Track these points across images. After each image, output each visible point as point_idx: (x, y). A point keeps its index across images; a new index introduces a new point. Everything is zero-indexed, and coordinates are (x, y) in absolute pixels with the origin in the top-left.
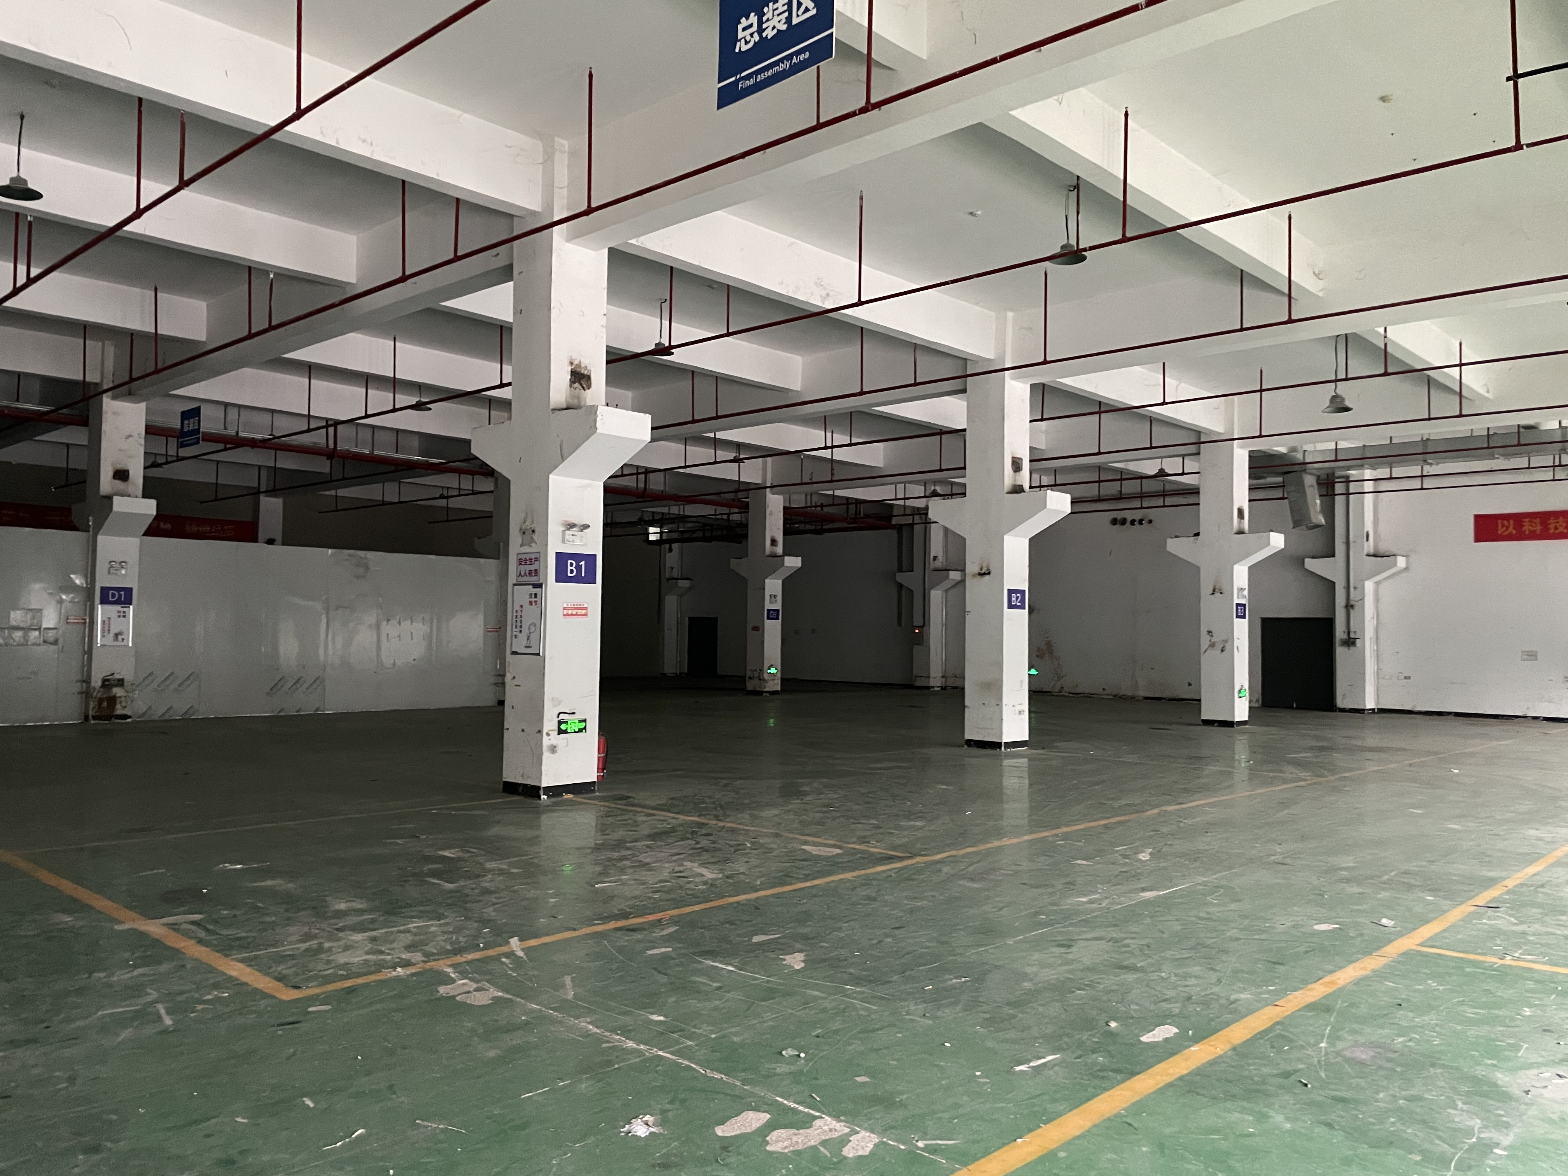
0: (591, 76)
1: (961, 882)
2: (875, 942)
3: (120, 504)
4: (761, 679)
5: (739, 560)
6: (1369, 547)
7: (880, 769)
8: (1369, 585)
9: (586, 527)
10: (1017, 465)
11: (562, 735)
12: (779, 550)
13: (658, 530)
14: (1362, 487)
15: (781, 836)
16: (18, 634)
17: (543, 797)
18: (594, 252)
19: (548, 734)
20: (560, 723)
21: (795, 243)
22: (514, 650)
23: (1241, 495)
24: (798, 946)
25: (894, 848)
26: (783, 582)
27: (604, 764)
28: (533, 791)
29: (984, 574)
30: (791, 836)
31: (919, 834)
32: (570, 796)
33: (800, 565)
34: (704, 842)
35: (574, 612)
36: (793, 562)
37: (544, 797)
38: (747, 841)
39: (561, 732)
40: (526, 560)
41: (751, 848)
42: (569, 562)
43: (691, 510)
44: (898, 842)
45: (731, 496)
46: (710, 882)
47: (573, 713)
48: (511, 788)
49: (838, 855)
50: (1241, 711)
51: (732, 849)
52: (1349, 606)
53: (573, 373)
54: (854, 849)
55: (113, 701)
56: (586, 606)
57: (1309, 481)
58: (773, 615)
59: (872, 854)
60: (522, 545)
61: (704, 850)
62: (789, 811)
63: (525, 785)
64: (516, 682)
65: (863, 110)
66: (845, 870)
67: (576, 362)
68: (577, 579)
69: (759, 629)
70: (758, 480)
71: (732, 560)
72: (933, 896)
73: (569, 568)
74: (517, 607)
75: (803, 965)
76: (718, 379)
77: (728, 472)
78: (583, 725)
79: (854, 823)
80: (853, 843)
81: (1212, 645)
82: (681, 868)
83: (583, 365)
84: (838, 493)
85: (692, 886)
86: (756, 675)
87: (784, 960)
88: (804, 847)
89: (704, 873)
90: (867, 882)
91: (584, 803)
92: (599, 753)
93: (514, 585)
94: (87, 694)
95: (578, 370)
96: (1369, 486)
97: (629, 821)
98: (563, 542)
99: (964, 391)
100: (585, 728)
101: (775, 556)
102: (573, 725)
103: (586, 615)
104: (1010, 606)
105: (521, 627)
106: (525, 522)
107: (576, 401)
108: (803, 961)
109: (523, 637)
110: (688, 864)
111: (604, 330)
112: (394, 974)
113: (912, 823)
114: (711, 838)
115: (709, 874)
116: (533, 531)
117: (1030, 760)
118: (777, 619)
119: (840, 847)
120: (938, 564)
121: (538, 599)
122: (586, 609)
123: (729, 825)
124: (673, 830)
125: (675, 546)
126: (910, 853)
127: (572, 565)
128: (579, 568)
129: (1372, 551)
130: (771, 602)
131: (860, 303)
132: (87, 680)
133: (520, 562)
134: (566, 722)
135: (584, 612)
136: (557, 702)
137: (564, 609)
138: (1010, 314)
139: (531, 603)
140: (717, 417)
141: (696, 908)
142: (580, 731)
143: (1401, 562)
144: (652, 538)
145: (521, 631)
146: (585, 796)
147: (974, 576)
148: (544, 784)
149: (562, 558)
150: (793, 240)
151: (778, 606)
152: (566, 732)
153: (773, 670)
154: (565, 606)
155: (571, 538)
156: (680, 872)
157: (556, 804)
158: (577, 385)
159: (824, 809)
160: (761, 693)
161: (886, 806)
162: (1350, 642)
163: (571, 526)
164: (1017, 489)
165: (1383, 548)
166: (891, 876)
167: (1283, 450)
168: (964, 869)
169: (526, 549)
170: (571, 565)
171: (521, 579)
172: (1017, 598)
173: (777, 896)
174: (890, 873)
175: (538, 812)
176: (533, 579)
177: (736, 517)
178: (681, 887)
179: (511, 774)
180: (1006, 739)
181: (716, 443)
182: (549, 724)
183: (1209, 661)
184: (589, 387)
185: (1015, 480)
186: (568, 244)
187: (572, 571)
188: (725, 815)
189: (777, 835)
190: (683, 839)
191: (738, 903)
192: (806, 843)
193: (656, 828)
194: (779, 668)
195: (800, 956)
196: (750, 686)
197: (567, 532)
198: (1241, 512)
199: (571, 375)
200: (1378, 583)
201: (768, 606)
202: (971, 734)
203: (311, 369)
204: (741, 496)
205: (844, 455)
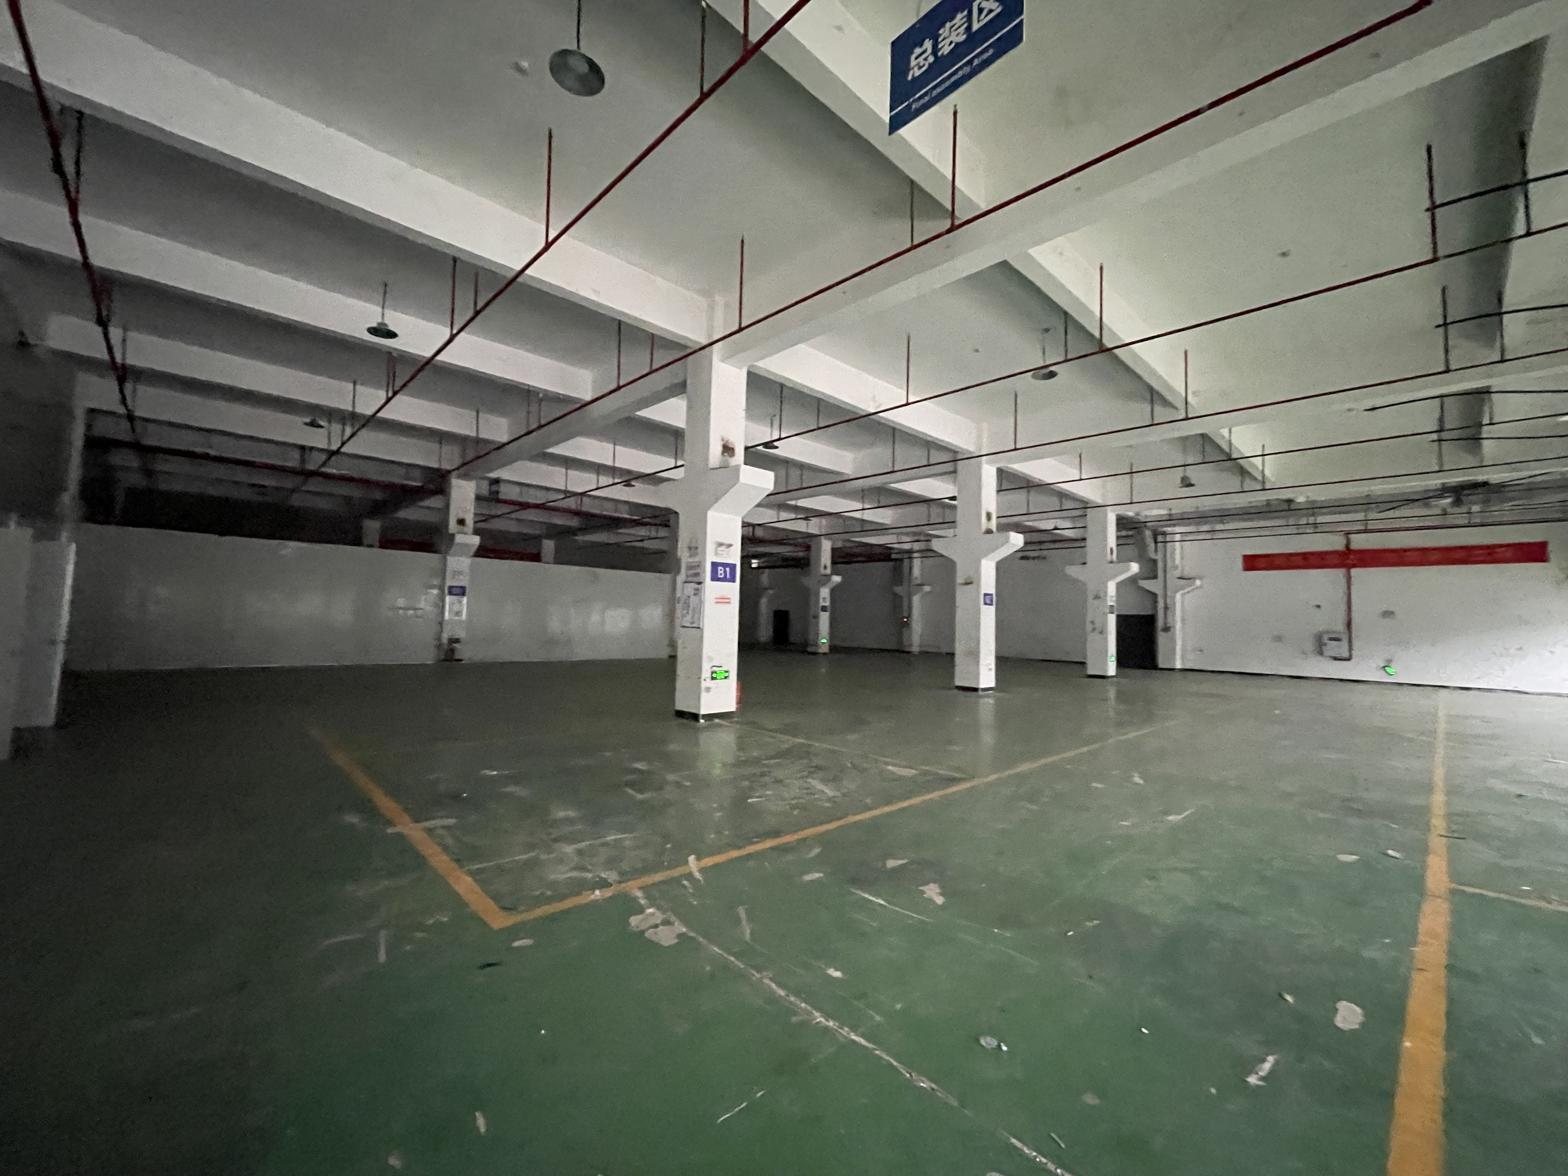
0: (742, 241)
1: (1021, 804)
3: (459, 539)
4: (816, 644)
5: (805, 577)
6: (1178, 573)
8: (1178, 596)
9: (730, 546)
10: (989, 516)
11: (714, 681)
12: (828, 571)
13: (757, 561)
14: (1173, 538)
15: (869, 757)
16: (401, 612)
18: (738, 372)
19: (705, 680)
20: (712, 673)
22: (682, 625)
23: (1112, 541)
24: (928, 874)
25: (953, 770)
26: (831, 590)
27: (740, 701)
28: (695, 717)
29: (969, 583)
30: (876, 757)
31: (964, 758)
32: (718, 720)
33: (840, 581)
34: (816, 761)
35: (723, 601)
36: (837, 579)
37: (702, 721)
38: (845, 761)
39: (713, 678)
40: (691, 567)
41: (852, 769)
42: (719, 568)
44: (954, 765)
45: (800, 541)
46: (833, 799)
47: (721, 667)
48: (681, 714)
49: (917, 775)
50: (1111, 669)
51: (839, 769)
52: (1166, 608)
53: (724, 446)
54: (926, 770)
55: (452, 651)
56: (730, 597)
57: (1148, 533)
58: (824, 609)
59: (941, 775)
60: (688, 558)
61: (818, 768)
62: (866, 736)
63: (690, 713)
64: (684, 645)
65: (949, 231)
66: (928, 790)
67: (726, 439)
68: (724, 579)
69: (816, 617)
70: (817, 532)
71: (801, 578)
73: (719, 572)
74: (684, 597)
75: (942, 898)
76: (802, 465)
77: (801, 526)
78: (726, 674)
79: (915, 747)
80: (922, 765)
81: (1094, 629)
82: (807, 785)
83: (731, 441)
85: (820, 803)
86: (814, 643)
87: (924, 892)
88: (889, 768)
89: (826, 791)
90: (949, 802)
91: (726, 726)
92: (737, 692)
93: (683, 583)
94: (439, 646)
95: (727, 444)
96: (1178, 537)
97: (762, 743)
98: (716, 555)
99: (955, 472)
100: (728, 676)
101: (826, 575)
102: (721, 674)
103: (730, 603)
104: (984, 604)
105: (688, 610)
106: (692, 542)
107: (725, 464)
108: (940, 894)
109: (689, 616)
110: (811, 781)
112: (592, 897)
115: (830, 792)
116: (697, 548)
117: (996, 699)
118: (827, 611)
119: (914, 768)
120: (918, 582)
121: (699, 592)
122: (730, 599)
123: (829, 746)
124: (791, 750)
125: (767, 571)
128: (725, 572)
129: (1179, 575)
130: (823, 602)
132: (439, 638)
133: (688, 568)
134: (716, 672)
135: (728, 601)
136: (711, 659)
137: (715, 598)
138: (986, 425)
139: (694, 595)
141: (831, 826)
142: (726, 678)
143: (1198, 582)
144: (754, 566)
145: (688, 613)
146: (729, 720)
147: (961, 585)
148: (703, 711)
149: (715, 565)
151: (827, 604)
152: (716, 679)
154: (716, 596)
155: (721, 553)
156: (807, 789)
157: (708, 727)
158: (726, 454)
159: (889, 735)
160: (817, 653)
161: (929, 733)
162: (1167, 629)
163: (721, 545)
164: (989, 532)
165: (1186, 574)
166: (964, 796)
167: (1131, 514)
169: (691, 560)
170: (721, 571)
171: (688, 579)
172: (989, 598)
173: (888, 816)
174: (961, 794)
175: (698, 730)
176: (696, 579)
177: (801, 554)
178: (812, 805)
179: (680, 706)
180: (982, 686)
181: (796, 509)
182: (706, 673)
183: (1093, 639)
184: (734, 456)
185: (988, 526)
186: (722, 363)
187: (721, 574)
188: (822, 738)
189: (866, 757)
190: (800, 758)
191: (861, 821)
192: (887, 764)
193: (779, 748)
194: (828, 639)
195: (935, 888)
196: (810, 649)
197: (719, 549)
198: (1112, 550)
199: (723, 448)
200: (1183, 595)
202: (958, 682)
203: (569, 463)
204: (807, 540)
205: (868, 516)
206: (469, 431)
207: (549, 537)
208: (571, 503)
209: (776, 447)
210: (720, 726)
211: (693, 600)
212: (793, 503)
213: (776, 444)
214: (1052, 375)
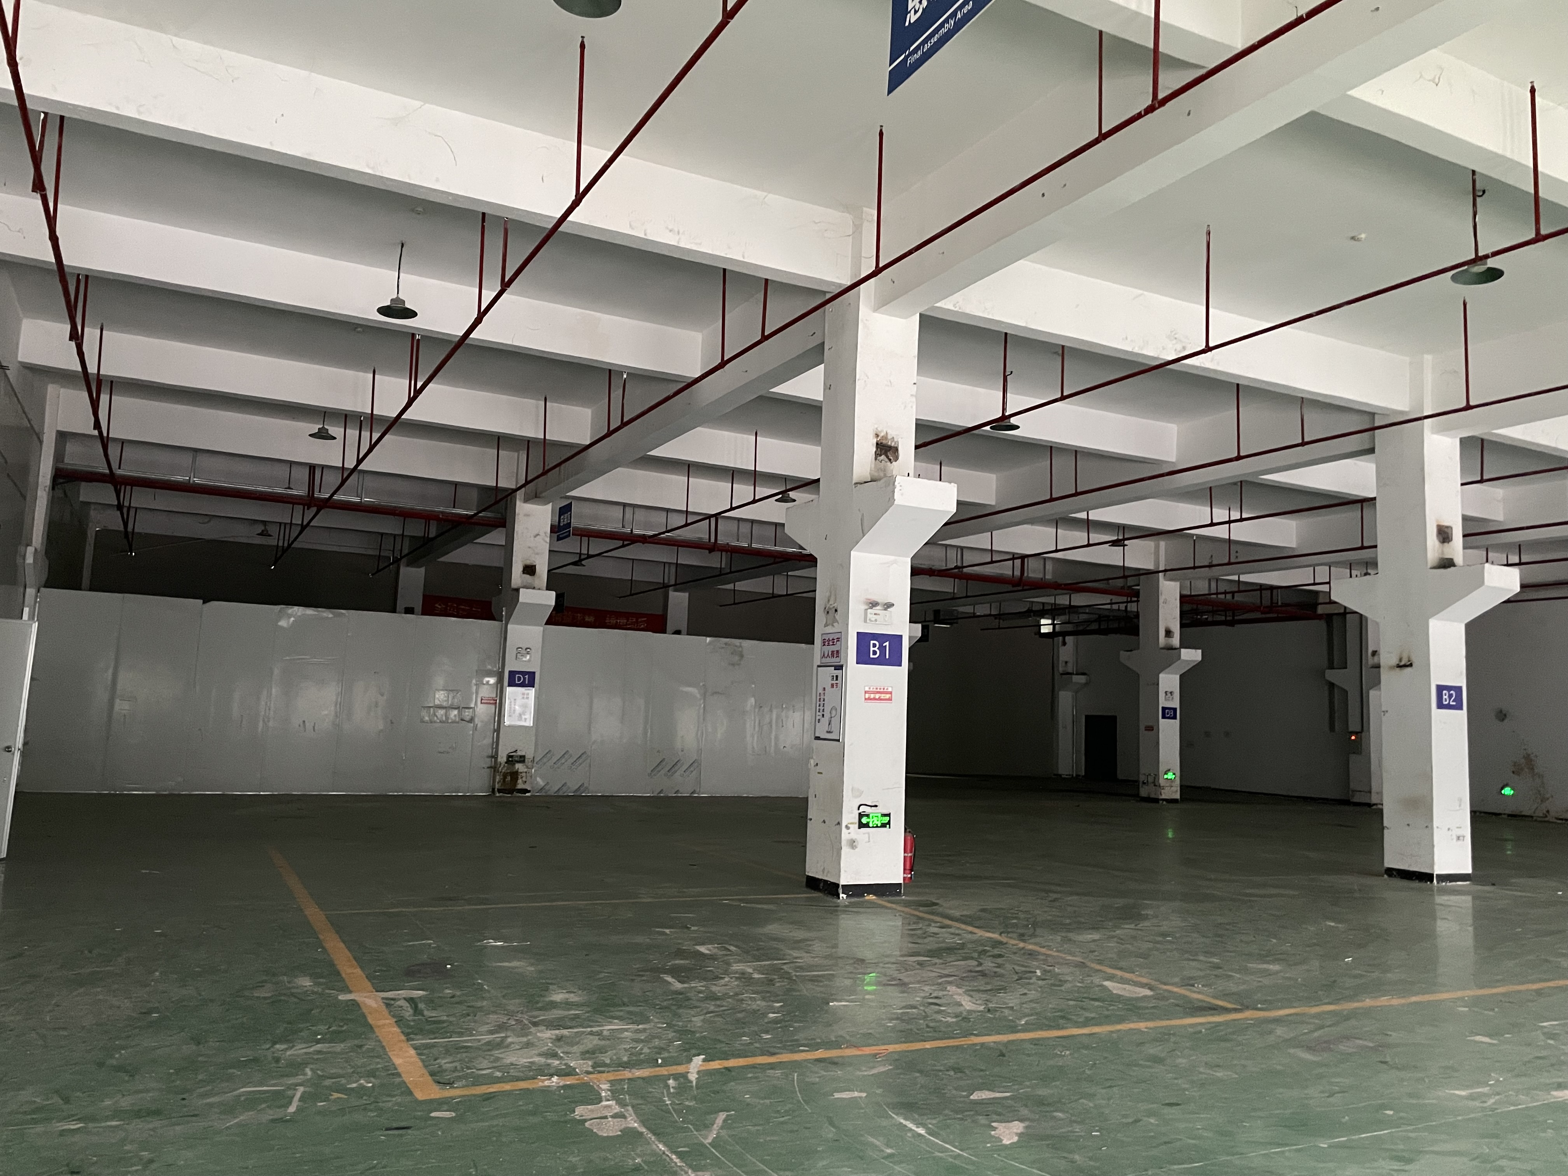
0: (881, 134)
1: (1292, 1051)
2: (1130, 1120)
3: (525, 596)
4: (1156, 784)
5: (1129, 653)
7: (1257, 896)
9: (888, 606)
10: (1444, 535)
11: (863, 830)
12: (1176, 641)
13: (1050, 622)
15: (1087, 967)
16: (441, 712)
17: (841, 895)
18: (904, 320)
19: (847, 827)
20: (861, 816)
21: (1142, 294)
22: (817, 735)
24: (1025, 1112)
25: (1226, 995)
26: (1181, 676)
27: (910, 866)
28: (833, 888)
29: (1405, 666)
30: (1098, 967)
31: (1266, 981)
32: (872, 897)
33: (1200, 659)
34: (988, 964)
35: (877, 696)
36: (1192, 656)
37: (843, 896)
38: (1038, 968)
39: (861, 825)
40: (829, 640)
41: (1039, 978)
42: (872, 642)
43: (1079, 600)
44: (1233, 987)
45: (1120, 583)
46: (965, 1013)
47: (876, 806)
48: (814, 884)
49: (1145, 997)
51: (1016, 977)
53: (878, 445)
54: (1169, 991)
55: (515, 775)
56: (890, 690)
58: (1169, 713)
59: (1190, 1001)
60: (826, 625)
61: (983, 974)
62: (1113, 937)
63: (826, 881)
64: (819, 769)
65: (1150, 110)
66: (1141, 1018)
67: (882, 434)
68: (880, 661)
69: (1152, 728)
70: (1151, 566)
71: (1122, 653)
72: (1244, 1066)
73: (872, 649)
74: (820, 690)
75: (1016, 1139)
76: (1076, 453)
77: (1111, 556)
78: (886, 819)
79: (1189, 960)
80: (1172, 984)
82: (941, 994)
83: (889, 437)
84: (1243, 578)
85: (939, 1017)
86: (1151, 779)
87: (995, 1129)
88: (1107, 983)
89: (963, 1003)
90: (1163, 1036)
91: (887, 908)
92: (905, 852)
93: (819, 666)
94: (494, 768)
95: (884, 442)
97: (919, 932)
98: (865, 621)
99: (1372, 451)
100: (889, 823)
101: (1171, 648)
102: (875, 819)
103: (890, 699)
104: (1440, 706)
105: (823, 711)
106: (829, 601)
107: (882, 474)
108: (1017, 1134)
109: (825, 721)
110: (952, 989)
111: (914, 399)
112: (547, 1083)
113: (1265, 966)
114: (999, 960)
115: (968, 1004)
116: (836, 611)
117: (1474, 898)
118: (1175, 718)
119: (1151, 988)
121: (839, 681)
122: (891, 693)
123: (1030, 947)
124: (963, 946)
125: (1069, 639)
126: (1242, 1005)
127: (874, 645)
128: (882, 649)
130: (1166, 699)
131: (1208, 349)
132: (495, 756)
133: (824, 643)
134: (868, 816)
135: (888, 696)
136: (857, 793)
137: (866, 692)
138: (1428, 358)
139: (832, 686)
140: (1077, 494)
141: (928, 1045)
142: (884, 825)
144: (1044, 630)
145: (823, 715)
146: (890, 898)
147: (1391, 668)
148: (843, 881)
149: (863, 639)
150: (1140, 292)
151: (1175, 703)
152: (867, 825)
153: (1170, 776)
154: (867, 689)
155: (874, 617)
156: (936, 998)
157: (851, 905)
158: (883, 457)
159: (1160, 939)
160: (1156, 801)
161: (1241, 941)
163: (873, 604)
164: (1447, 564)
166: (1200, 1032)
168: (1305, 1034)
169: (829, 629)
170: (874, 647)
171: (824, 660)
172: (1450, 696)
173: (1035, 1042)
174: (1199, 1028)
175: (835, 910)
176: (834, 661)
178: (925, 1017)
179: (813, 870)
180: (1438, 870)
181: (1088, 525)
182: (849, 816)
184: (897, 459)
185: (1443, 553)
186: (876, 314)
187: (875, 653)
188: (1033, 935)
189: (1082, 965)
190: (965, 959)
191: (982, 1045)
192: (1111, 978)
193: (944, 942)
194: (1178, 774)
195: (1018, 1127)
196: (1144, 792)
197: (869, 611)
199: (877, 448)
201: (1163, 703)
202: (1390, 862)
203: (690, 468)
204: (1131, 581)
205: (1242, 533)
206: (533, 431)
207: (679, 586)
208: (699, 532)
209: (1017, 427)
210: (872, 905)
211: (831, 695)
212: (1083, 515)
213: (1013, 421)
214: (1495, 274)
